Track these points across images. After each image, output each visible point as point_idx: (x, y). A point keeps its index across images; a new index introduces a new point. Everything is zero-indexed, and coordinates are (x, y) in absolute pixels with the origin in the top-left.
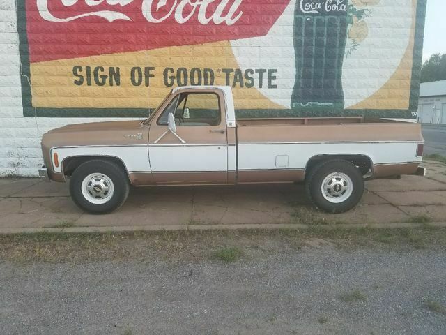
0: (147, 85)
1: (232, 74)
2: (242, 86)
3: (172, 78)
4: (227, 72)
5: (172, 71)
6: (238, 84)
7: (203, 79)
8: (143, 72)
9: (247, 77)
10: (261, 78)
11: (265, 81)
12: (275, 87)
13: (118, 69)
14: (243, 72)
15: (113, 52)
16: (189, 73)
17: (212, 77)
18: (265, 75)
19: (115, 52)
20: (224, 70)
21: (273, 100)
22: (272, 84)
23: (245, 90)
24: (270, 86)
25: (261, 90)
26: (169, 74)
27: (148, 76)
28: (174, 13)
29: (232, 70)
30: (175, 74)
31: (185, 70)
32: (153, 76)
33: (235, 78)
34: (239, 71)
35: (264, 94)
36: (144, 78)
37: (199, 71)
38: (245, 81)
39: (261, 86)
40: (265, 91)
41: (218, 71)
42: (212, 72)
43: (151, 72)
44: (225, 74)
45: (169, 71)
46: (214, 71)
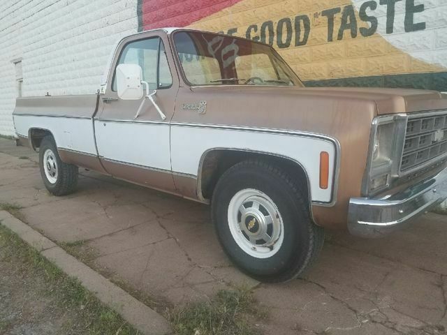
1: (338, 17)
2: (354, 35)
4: (330, 14)
5: (255, 29)
6: (347, 32)
7: (294, 34)
9: (364, 17)
10: (391, 14)
11: (400, 18)
12: (421, 26)
14: (357, 9)
15: (200, 18)
16: (275, 29)
17: (307, 28)
19: (202, 17)
20: (324, 13)
21: (414, 55)
22: (415, 22)
23: (361, 41)
24: (410, 27)
25: (391, 38)
26: (253, 34)
29: (338, 10)
30: (259, 32)
31: (269, 24)
33: (344, 21)
34: (349, 10)
35: (397, 45)
37: (288, 21)
38: (361, 24)
39: (390, 29)
40: (400, 38)
41: (316, 15)
42: (306, 19)
44: (326, 18)
45: (253, 29)
46: (311, 18)
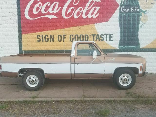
0: (64, 41)
1: (95, 36)
2: (99, 41)
3: (73, 38)
4: (94, 35)
5: (73, 36)
6: (98, 40)
7: (84, 38)
8: (62, 37)
9: (101, 37)
10: (106, 37)
11: (108, 38)
12: (112, 40)
13: (53, 36)
14: (100, 35)
16: (79, 37)
17: (88, 38)
18: (108, 36)
20: (92, 35)
21: (111, 46)
22: (111, 39)
23: (101, 42)
25: (106, 42)
26: (72, 37)
27: (64, 38)
28: (73, 15)
29: (95, 35)
30: (74, 37)
31: (77, 35)
32: (66, 38)
33: (97, 37)
34: (98, 35)
35: (108, 43)
36: (62, 39)
37: (83, 35)
38: (100, 38)
39: (106, 40)
40: (108, 42)
41: (90, 35)
42: (87, 36)
43: (65, 37)
44: (93, 36)
45: (72, 36)
46: (89, 35)
